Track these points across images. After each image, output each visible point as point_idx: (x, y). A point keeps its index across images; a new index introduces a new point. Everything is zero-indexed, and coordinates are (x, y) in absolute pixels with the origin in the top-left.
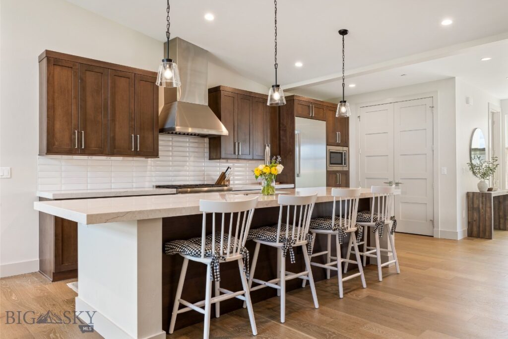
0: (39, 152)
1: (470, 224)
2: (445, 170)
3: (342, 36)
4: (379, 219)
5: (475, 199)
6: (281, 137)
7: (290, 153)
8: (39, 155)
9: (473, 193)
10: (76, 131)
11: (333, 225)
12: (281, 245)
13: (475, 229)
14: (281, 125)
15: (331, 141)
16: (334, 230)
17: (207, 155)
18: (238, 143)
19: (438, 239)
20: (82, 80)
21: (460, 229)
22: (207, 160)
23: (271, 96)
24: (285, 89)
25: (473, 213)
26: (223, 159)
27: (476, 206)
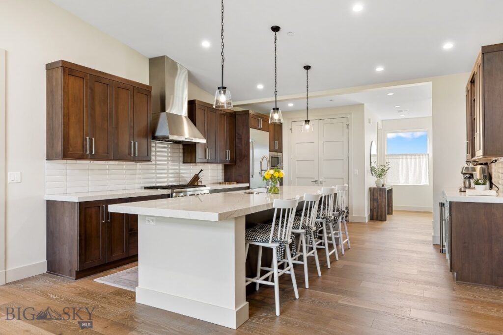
0: (47, 157)
1: (372, 210)
2: (357, 171)
3: (306, 70)
4: (340, 209)
5: (375, 192)
6: (237, 144)
7: (246, 158)
8: (46, 160)
9: (374, 188)
10: (88, 138)
11: (321, 214)
12: (303, 231)
13: (375, 214)
14: (237, 135)
15: (272, 148)
16: (323, 219)
17: (181, 159)
18: (209, 150)
19: (351, 223)
20: (92, 90)
21: (367, 215)
22: (181, 164)
23: (272, 116)
24: (234, 105)
25: (374, 203)
26: (198, 163)
27: (375, 197)
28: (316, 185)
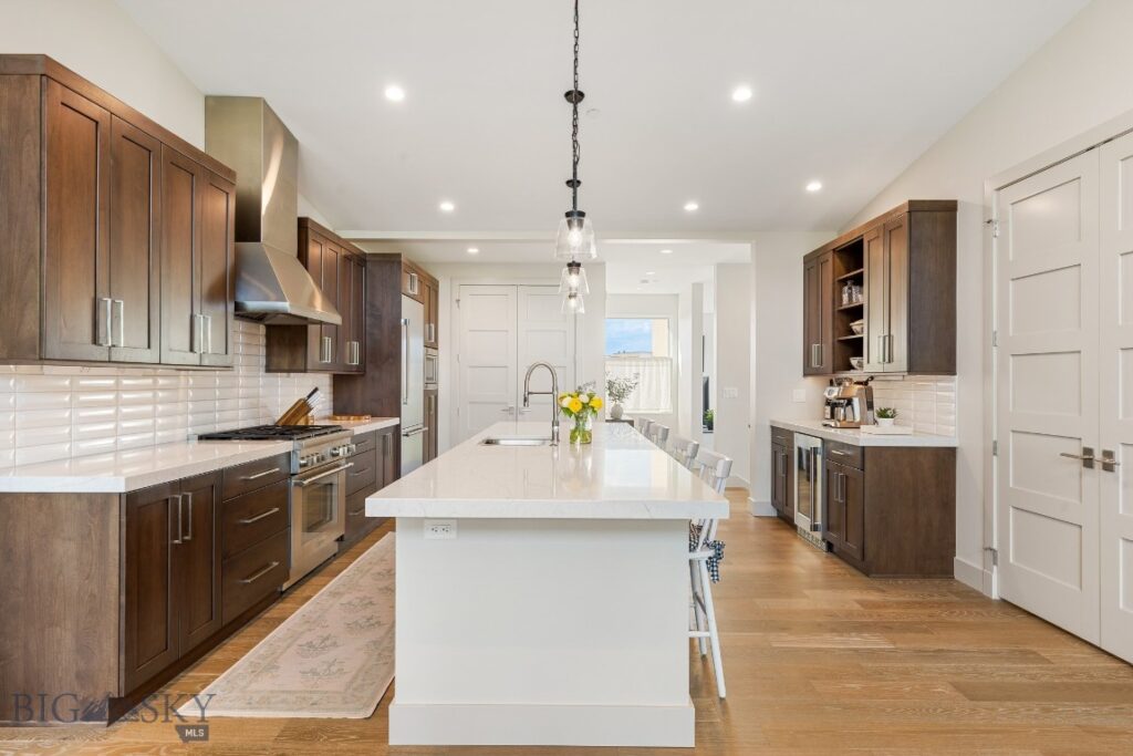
6: (368, 328)
10: (109, 300)
14: (368, 306)
15: (428, 340)
20: (116, 161)
22: (262, 373)
28: (510, 417)
